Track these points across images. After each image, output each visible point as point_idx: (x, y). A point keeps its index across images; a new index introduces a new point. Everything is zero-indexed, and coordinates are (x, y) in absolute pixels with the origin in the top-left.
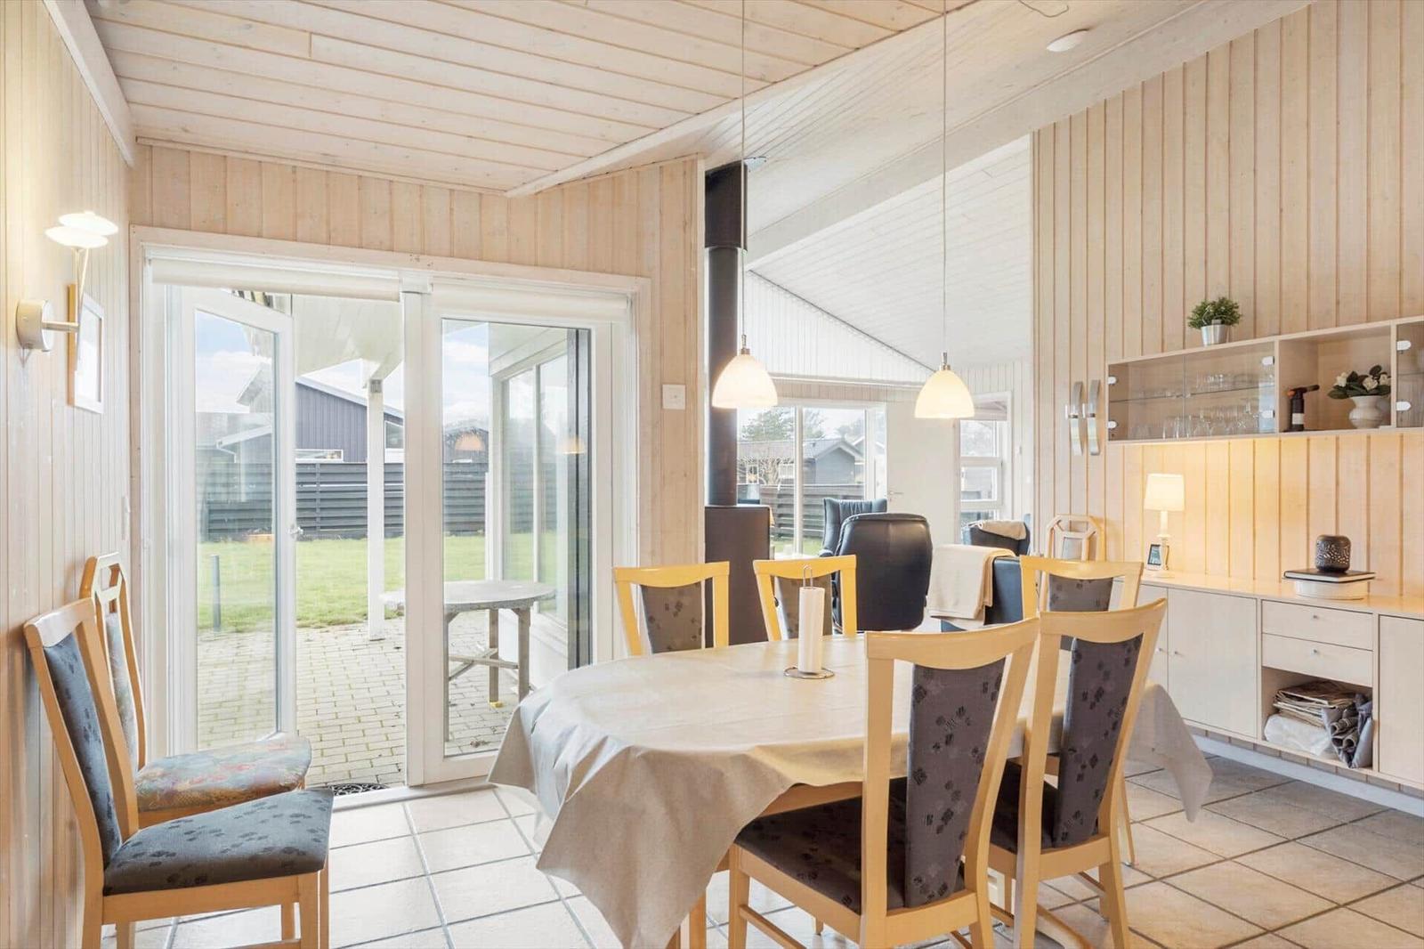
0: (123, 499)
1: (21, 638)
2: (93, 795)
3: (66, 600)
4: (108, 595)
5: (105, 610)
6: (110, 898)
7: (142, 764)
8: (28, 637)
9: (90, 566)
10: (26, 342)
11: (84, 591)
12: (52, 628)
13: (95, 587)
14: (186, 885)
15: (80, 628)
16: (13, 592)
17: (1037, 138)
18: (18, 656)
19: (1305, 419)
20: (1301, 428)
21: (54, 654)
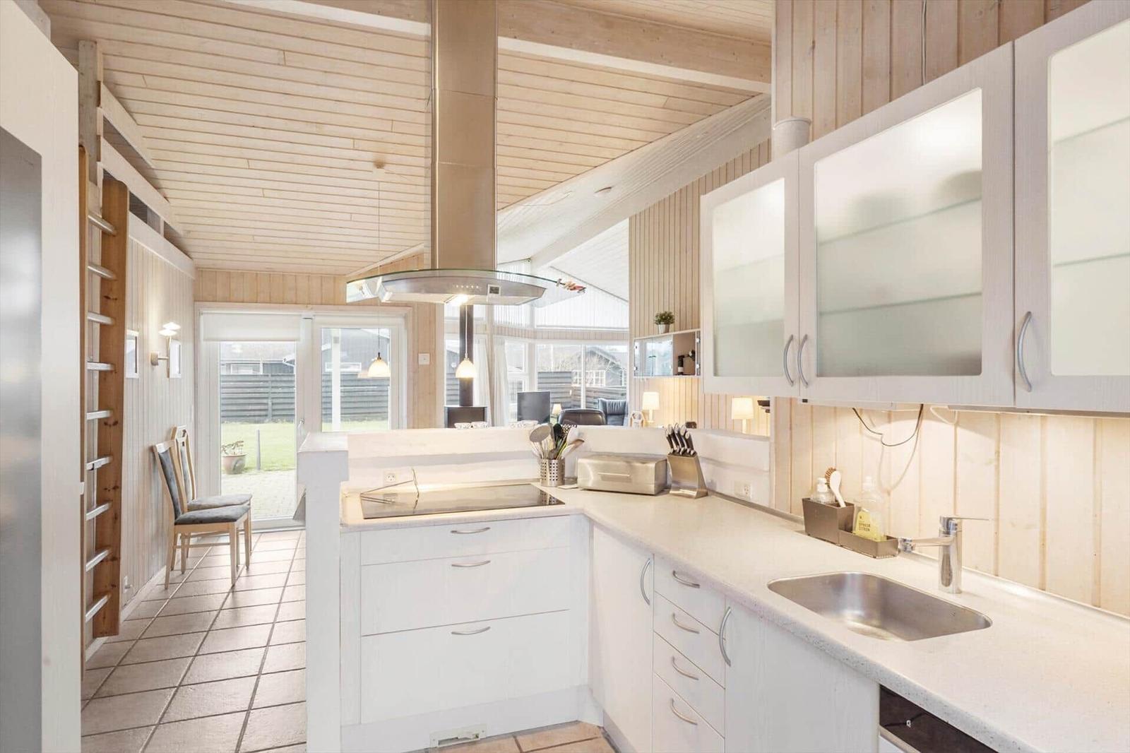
0: (191, 407)
1: (152, 450)
2: (172, 498)
3: (166, 440)
4: (181, 440)
5: (180, 445)
6: (177, 526)
7: (193, 498)
8: (155, 450)
9: (175, 429)
10: (154, 363)
11: (173, 438)
12: (161, 448)
13: (176, 437)
14: (197, 523)
15: (170, 448)
16: (150, 436)
17: (630, 219)
18: (151, 455)
19: (684, 370)
20: (682, 374)
21: (162, 455)
